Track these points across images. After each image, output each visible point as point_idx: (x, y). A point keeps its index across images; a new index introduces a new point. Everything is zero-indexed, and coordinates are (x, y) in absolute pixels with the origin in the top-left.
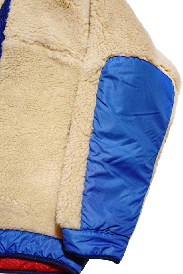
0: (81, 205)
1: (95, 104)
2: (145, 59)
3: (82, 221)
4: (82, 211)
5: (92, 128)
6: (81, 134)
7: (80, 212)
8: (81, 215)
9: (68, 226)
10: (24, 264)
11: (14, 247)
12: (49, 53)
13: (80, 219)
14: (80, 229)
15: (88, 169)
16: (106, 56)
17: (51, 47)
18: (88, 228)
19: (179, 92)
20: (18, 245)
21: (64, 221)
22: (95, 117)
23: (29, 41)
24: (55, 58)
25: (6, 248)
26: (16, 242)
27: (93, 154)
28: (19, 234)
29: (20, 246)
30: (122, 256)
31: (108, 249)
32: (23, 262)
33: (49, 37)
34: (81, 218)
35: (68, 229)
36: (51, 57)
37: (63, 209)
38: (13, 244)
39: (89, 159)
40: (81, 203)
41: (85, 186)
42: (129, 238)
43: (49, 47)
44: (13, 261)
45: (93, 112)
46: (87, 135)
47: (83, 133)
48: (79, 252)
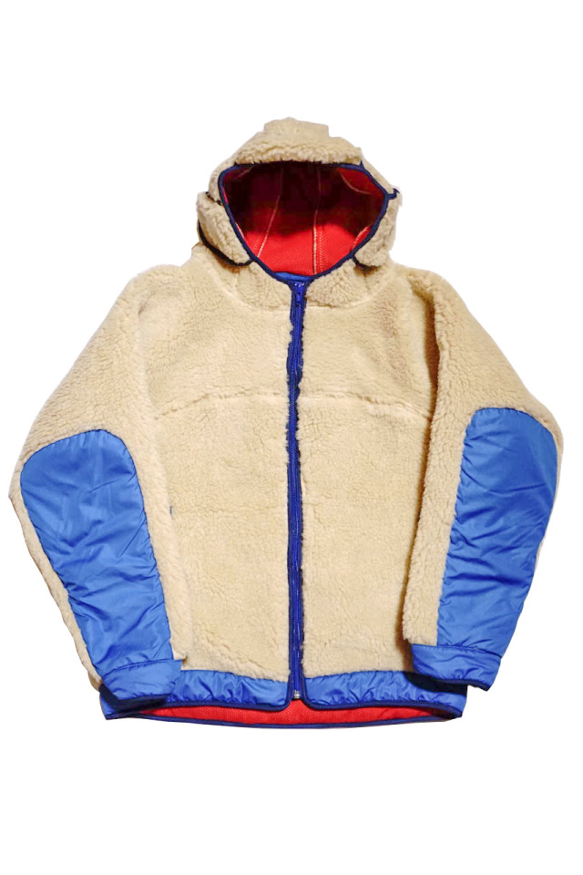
0: (437, 615)
1: (459, 479)
2: (522, 409)
3: (440, 635)
4: (438, 622)
5: (455, 513)
6: (439, 522)
7: (436, 623)
8: (437, 627)
9: (419, 641)
10: (382, 714)
11: (369, 694)
12: (370, 407)
13: (436, 633)
14: (435, 645)
15: (448, 566)
16: (472, 410)
17: (373, 400)
18: (447, 644)
19: (562, 450)
20: (374, 690)
21: (414, 636)
22: (458, 497)
23: (339, 393)
24: (382, 414)
25: (359, 697)
26: (371, 687)
27: (454, 547)
28: (372, 676)
29: (376, 691)
30: (493, 680)
31: (475, 671)
32: (380, 710)
33: (368, 384)
34: (438, 630)
35: (421, 645)
36: (374, 414)
37: (413, 620)
38: (368, 691)
39: (449, 555)
40: (437, 611)
41: (443, 589)
42: (501, 657)
43: (368, 399)
44: (368, 711)
45: (456, 490)
46: (447, 524)
47: (442, 521)
48: (434, 674)
